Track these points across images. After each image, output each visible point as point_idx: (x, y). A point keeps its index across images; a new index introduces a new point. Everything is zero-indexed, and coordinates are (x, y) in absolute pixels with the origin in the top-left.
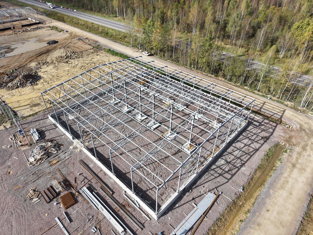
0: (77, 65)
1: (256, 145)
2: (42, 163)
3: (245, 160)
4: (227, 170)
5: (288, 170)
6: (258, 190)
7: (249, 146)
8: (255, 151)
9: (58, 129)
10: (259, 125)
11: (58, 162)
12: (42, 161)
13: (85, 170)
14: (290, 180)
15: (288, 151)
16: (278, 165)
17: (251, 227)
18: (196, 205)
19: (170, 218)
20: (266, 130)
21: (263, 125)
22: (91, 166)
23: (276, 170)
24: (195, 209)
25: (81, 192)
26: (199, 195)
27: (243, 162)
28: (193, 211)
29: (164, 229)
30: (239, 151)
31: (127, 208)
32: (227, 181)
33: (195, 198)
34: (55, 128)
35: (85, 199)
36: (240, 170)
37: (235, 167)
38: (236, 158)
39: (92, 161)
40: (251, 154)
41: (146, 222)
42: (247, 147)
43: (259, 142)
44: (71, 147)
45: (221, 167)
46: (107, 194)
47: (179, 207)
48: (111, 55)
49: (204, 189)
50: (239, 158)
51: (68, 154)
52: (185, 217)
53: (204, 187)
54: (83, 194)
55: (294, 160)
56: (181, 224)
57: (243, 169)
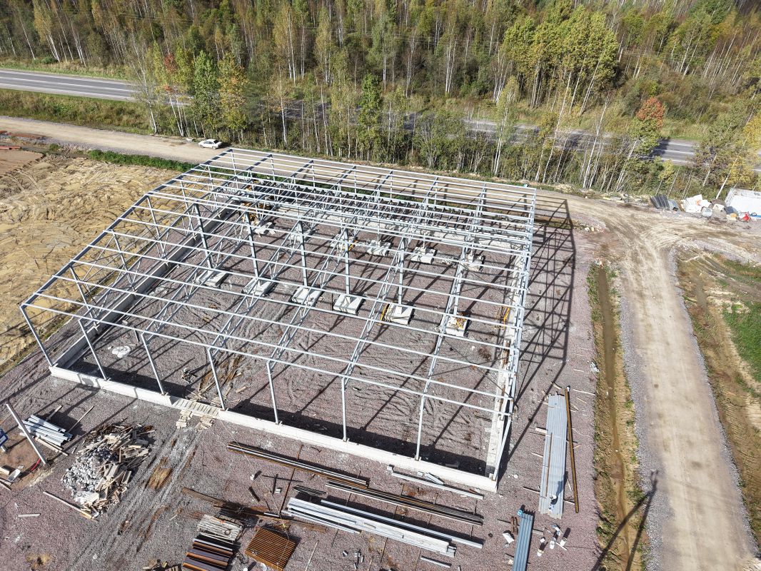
0: (28, 211)
1: (564, 280)
2: (126, 494)
3: (565, 313)
4: (548, 342)
5: (638, 305)
6: (617, 359)
7: (554, 285)
8: (569, 291)
9: (101, 392)
10: (545, 241)
11: (171, 472)
12: (120, 490)
13: (261, 461)
14: (651, 321)
15: (617, 272)
16: (617, 303)
17: (651, 425)
18: (545, 429)
19: (516, 476)
20: (560, 247)
21: (549, 239)
22: (269, 445)
23: (619, 313)
24: (548, 437)
25: (290, 515)
26: (535, 409)
27: (565, 318)
28: (547, 443)
29: (521, 502)
30: (543, 299)
31: (420, 498)
32: (562, 362)
33: (533, 418)
34: (91, 395)
35: (312, 526)
36: (570, 334)
37: (558, 333)
38: (547, 315)
39: (264, 435)
40: (567, 298)
41: (479, 506)
42: (551, 288)
43: (564, 271)
44: (180, 424)
45: (535, 340)
46: (354, 489)
47: (516, 447)
48: (112, 166)
49: (536, 393)
50: (553, 313)
51: (186, 442)
52: (540, 462)
53: (532, 390)
54: (297, 515)
55: (635, 285)
56: (544, 476)
57: (572, 330)
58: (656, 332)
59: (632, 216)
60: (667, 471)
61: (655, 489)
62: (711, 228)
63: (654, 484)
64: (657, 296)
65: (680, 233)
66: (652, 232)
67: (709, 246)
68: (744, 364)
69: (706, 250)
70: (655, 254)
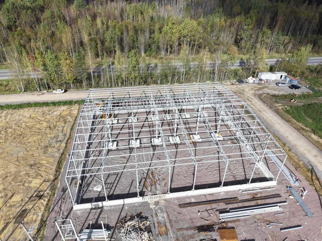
13: (195, 206)
17: (296, 149)
18: (272, 160)
22: (193, 200)
24: (275, 162)
29: (285, 185)
33: (265, 158)
34: (101, 211)
35: (234, 221)
41: (276, 191)
44: (152, 206)
46: (236, 203)
47: (269, 169)
51: (161, 212)
56: (284, 175)
58: (273, 121)
59: (237, 87)
60: (311, 160)
61: (312, 167)
62: (260, 86)
63: (311, 165)
64: (264, 110)
65: (254, 90)
66: (247, 91)
67: (264, 92)
68: (300, 124)
69: (264, 93)
70: (253, 98)
